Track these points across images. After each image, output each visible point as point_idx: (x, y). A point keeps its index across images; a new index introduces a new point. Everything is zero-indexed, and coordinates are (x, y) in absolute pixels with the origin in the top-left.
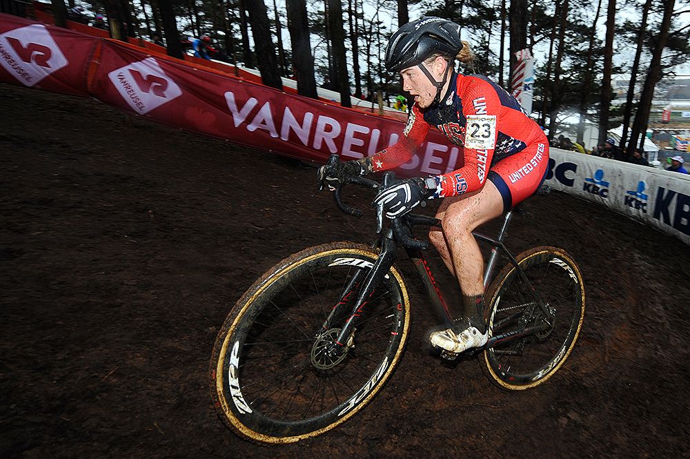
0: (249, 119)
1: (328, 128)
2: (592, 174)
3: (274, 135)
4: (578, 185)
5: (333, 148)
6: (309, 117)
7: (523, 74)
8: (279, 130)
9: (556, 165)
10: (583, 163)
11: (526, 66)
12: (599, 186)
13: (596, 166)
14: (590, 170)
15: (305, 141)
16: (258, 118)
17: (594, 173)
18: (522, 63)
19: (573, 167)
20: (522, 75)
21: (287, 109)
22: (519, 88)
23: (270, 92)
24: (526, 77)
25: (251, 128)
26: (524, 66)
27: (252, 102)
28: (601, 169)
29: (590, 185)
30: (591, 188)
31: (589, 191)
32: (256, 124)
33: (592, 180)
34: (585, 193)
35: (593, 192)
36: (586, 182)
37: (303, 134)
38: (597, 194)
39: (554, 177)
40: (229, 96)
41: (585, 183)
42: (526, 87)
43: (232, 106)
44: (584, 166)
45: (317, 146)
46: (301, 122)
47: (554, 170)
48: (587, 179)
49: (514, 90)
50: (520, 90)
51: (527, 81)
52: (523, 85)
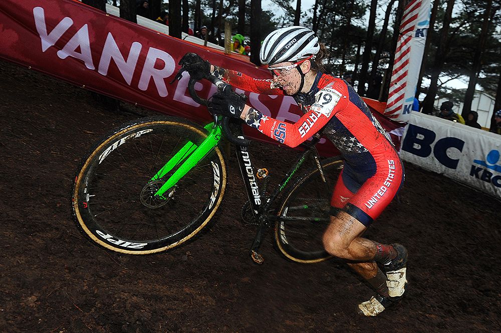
0: (60, 44)
1: (160, 65)
2: (484, 156)
3: (90, 67)
4: (464, 167)
5: (163, 92)
6: (136, 48)
7: (417, 15)
8: (96, 61)
9: (437, 140)
10: (473, 140)
11: (423, 5)
12: (492, 171)
13: (490, 144)
14: (482, 150)
15: (128, 77)
16: (72, 44)
17: (487, 153)
18: (417, 2)
19: (458, 144)
20: (415, 17)
21: (110, 35)
22: (409, 33)
23: (90, 12)
24: (420, 19)
25: (62, 54)
26: (418, 6)
27: (66, 23)
28: (496, 149)
29: (479, 169)
30: (481, 173)
31: (477, 177)
32: (68, 51)
33: (483, 163)
34: (472, 179)
35: (483, 178)
36: (475, 164)
37: (127, 70)
38: (489, 181)
39: (432, 154)
40: (39, 13)
41: (473, 167)
42: (419, 33)
43: (41, 25)
44: (474, 145)
45: (143, 85)
46: (125, 53)
47: (432, 146)
48: (476, 161)
49: (402, 34)
50: (411, 36)
51: (420, 24)
52: (415, 29)
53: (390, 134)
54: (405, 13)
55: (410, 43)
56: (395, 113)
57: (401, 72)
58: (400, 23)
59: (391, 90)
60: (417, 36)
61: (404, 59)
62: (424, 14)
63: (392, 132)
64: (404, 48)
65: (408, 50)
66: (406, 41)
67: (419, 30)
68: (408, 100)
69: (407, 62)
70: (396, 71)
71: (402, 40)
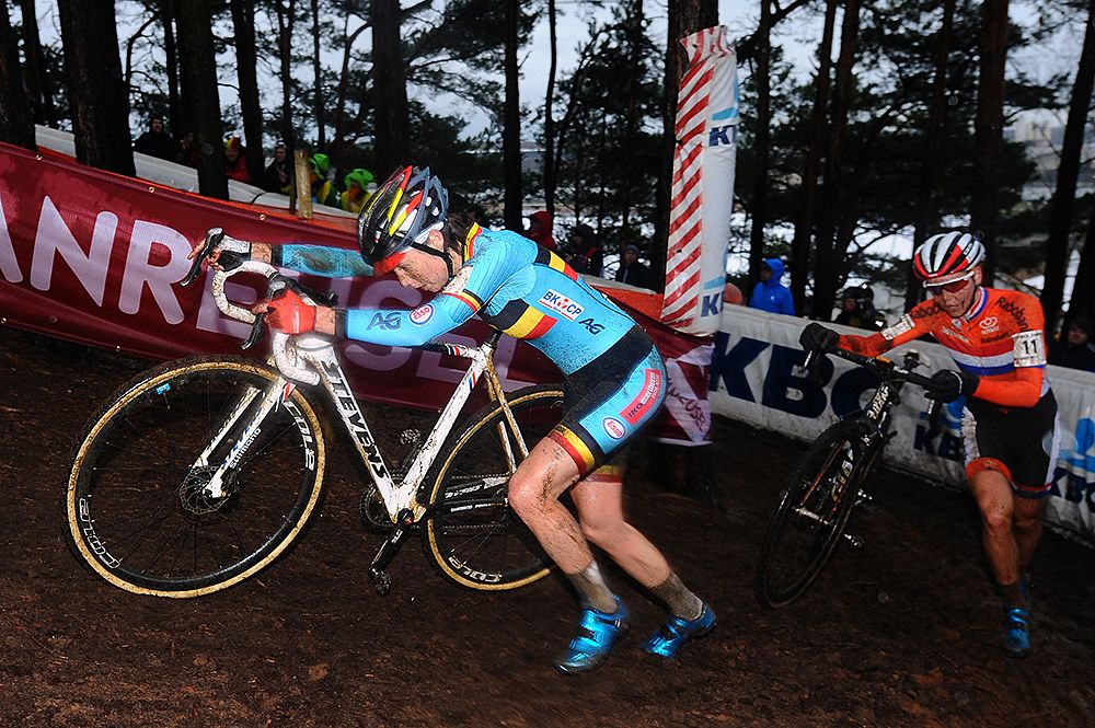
1: (160, 257)
3: (13, 277)
5: (173, 315)
6: (106, 226)
7: (707, 97)
8: (25, 262)
11: (715, 77)
15: (96, 291)
18: (705, 69)
20: (705, 103)
21: (48, 205)
22: (696, 139)
23: (4, 155)
24: (715, 107)
26: (707, 77)
37: (91, 272)
42: (717, 136)
45: (129, 304)
46: (84, 238)
49: (682, 143)
50: (700, 145)
51: (717, 117)
52: (708, 130)
53: (678, 362)
54: (682, 95)
55: (700, 159)
56: (685, 316)
57: (688, 225)
58: (675, 120)
59: (671, 266)
60: (713, 142)
61: (691, 197)
62: (722, 95)
63: (684, 358)
64: (689, 173)
65: (697, 176)
66: (691, 158)
67: (717, 129)
68: (710, 285)
69: (697, 203)
70: (678, 224)
71: (684, 155)
